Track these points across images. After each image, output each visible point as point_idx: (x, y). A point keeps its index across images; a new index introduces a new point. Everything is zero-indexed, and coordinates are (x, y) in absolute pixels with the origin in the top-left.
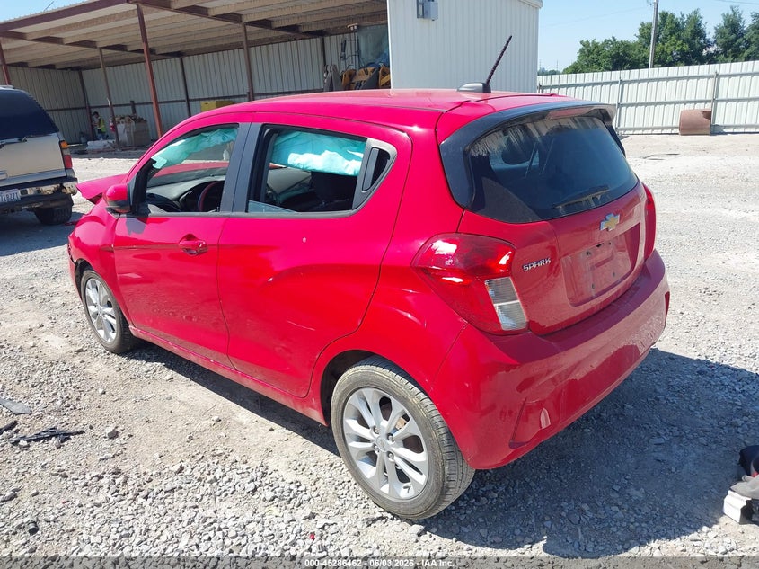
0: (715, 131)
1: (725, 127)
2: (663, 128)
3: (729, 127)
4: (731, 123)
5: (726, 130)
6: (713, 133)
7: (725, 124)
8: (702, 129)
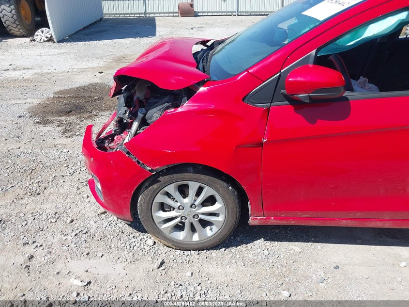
0: (196, 15)
1: (199, 12)
2: (169, 13)
3: (200, 12)
4: (201, 11)
5: (199, 14)
6: (195, 16)
7: (199, 10)
8: (191, 13)
